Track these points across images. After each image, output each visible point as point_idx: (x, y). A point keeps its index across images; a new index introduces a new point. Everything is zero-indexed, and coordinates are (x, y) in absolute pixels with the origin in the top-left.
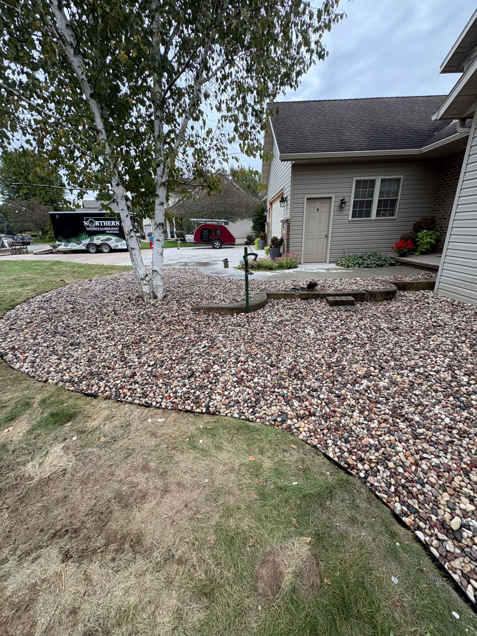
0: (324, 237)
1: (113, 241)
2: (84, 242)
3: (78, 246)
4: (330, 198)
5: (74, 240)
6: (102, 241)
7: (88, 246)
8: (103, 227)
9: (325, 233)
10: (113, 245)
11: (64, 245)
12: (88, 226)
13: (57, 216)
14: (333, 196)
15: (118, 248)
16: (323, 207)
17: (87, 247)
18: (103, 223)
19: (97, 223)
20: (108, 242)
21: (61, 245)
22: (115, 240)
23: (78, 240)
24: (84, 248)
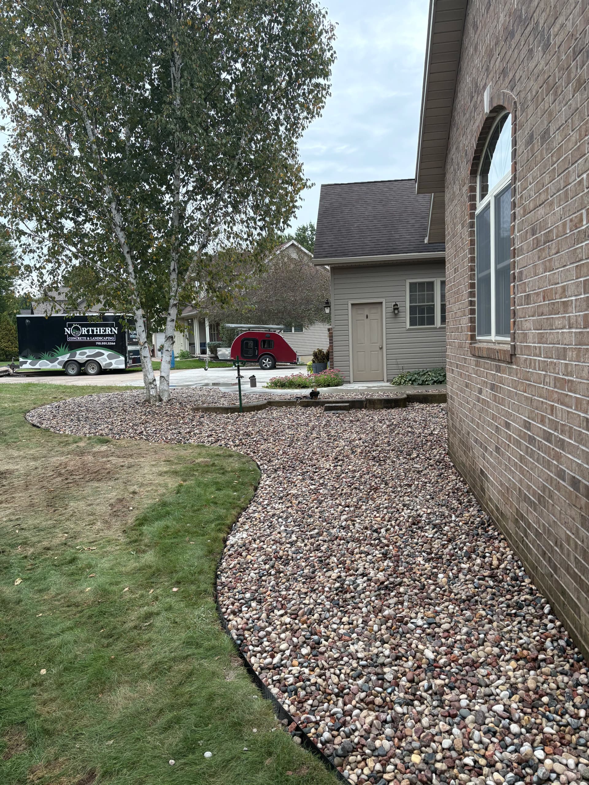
0: (378, 349)
1: (105, 356)
2: (60, 358)
3: (51, 364)
4: (381, 303)
5: (46, 355)
6: (87, 357)
7: (66, 364)
8: (93, 336)
9: (378, 345)
10: (104, 363)
11: (30, 364)
12: (71, 335)
13: (27, 321)
14: (383, 301)
15: (111, 368)
16: (373, 313)
17: (64, 367)
18: (93, 331)
19: (84, 331)
20: (97, 359)
21: (26, 362)
22: (108, 356)
23: (52, 356)
24: (60, 368)
